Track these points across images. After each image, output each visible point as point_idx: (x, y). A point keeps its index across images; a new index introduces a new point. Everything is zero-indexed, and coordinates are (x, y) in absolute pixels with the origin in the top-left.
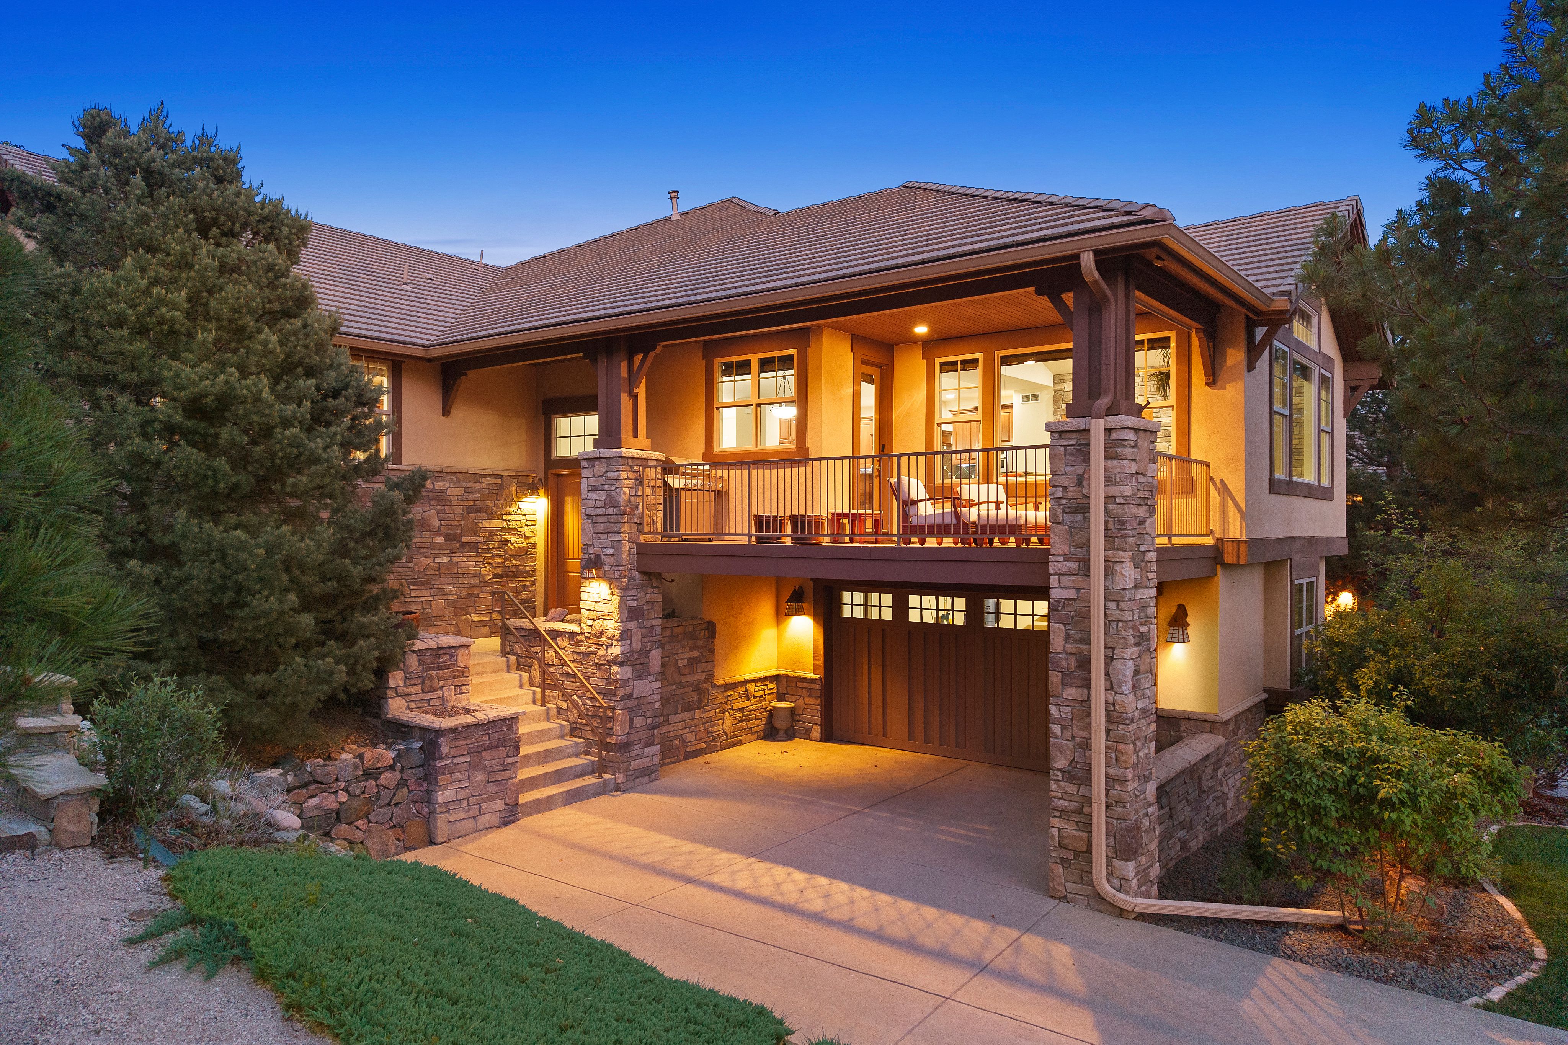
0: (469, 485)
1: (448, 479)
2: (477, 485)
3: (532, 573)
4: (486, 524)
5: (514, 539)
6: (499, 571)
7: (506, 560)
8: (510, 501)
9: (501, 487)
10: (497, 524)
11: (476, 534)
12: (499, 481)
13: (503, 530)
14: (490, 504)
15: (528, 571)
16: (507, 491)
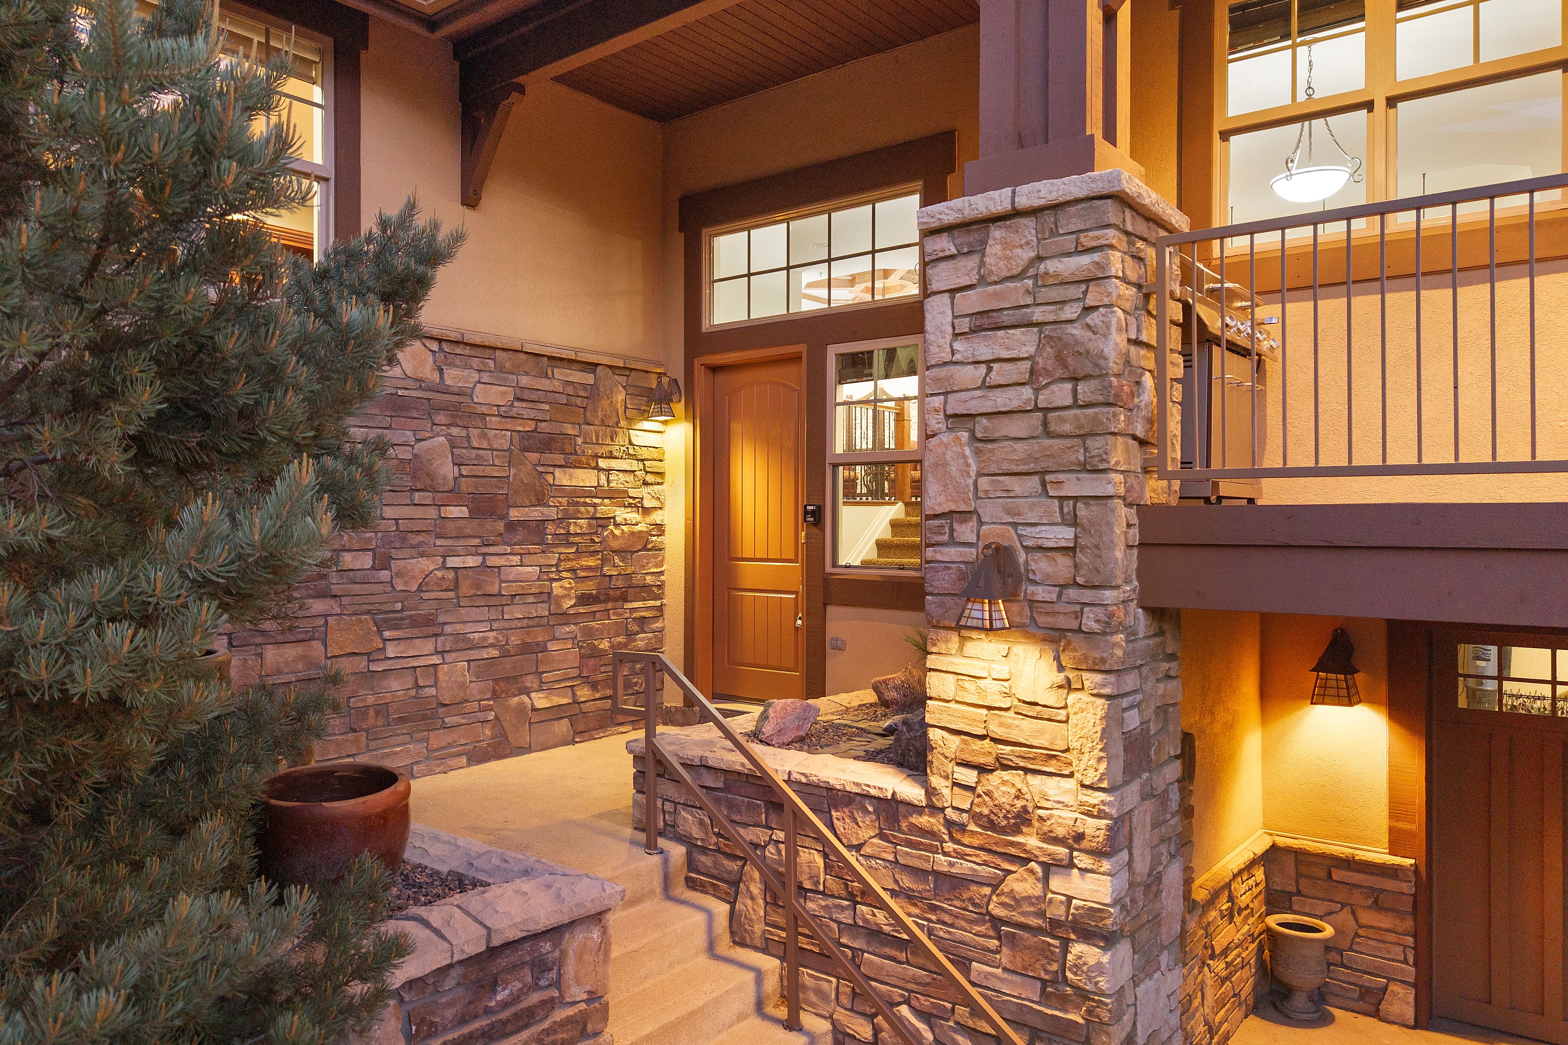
0: (525, 381)
1: (475, 362)
2: (544, 384)
3: (655, 591)
4: (562, 478)
5: (621, 514)
6: (590, 587)
7: (604, 561)
8: (612, 427)
9: (593, 393)
10: (585, 478)
11: (540, 501)
12: (589, 379)
13: (598, 492)
14: (570, 430)
15: (646, 587)
16: (605, 403)
